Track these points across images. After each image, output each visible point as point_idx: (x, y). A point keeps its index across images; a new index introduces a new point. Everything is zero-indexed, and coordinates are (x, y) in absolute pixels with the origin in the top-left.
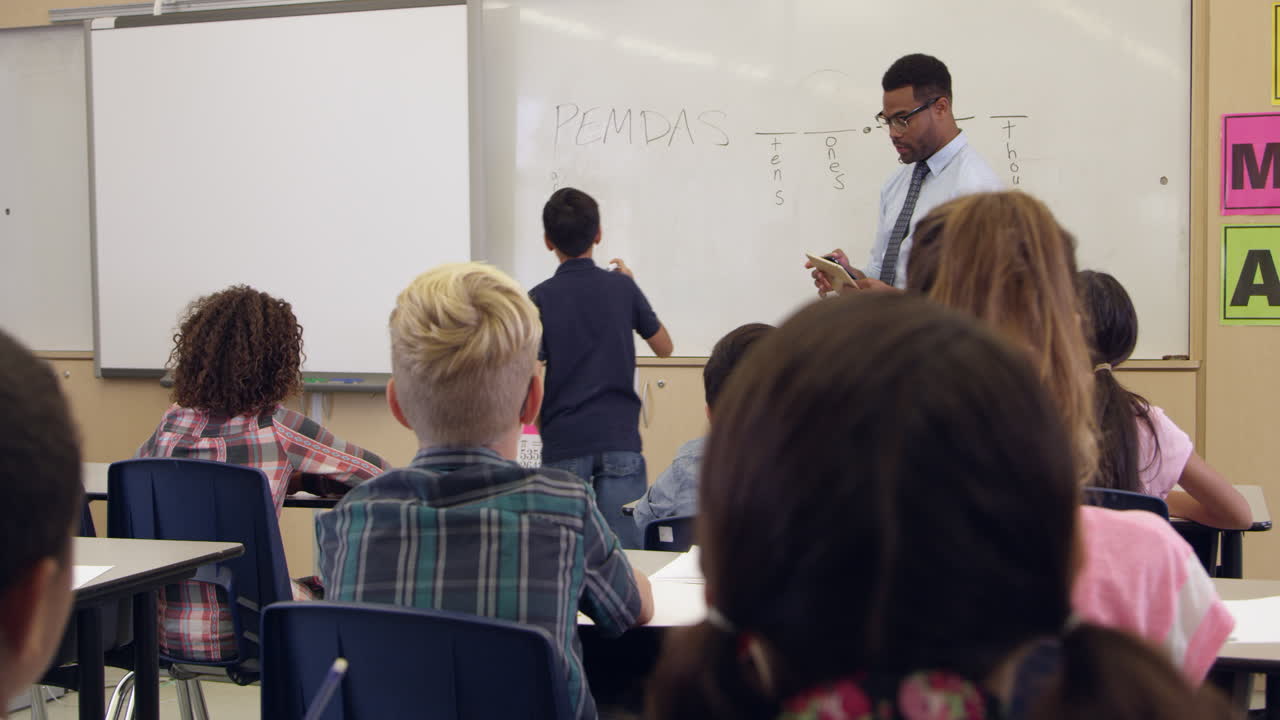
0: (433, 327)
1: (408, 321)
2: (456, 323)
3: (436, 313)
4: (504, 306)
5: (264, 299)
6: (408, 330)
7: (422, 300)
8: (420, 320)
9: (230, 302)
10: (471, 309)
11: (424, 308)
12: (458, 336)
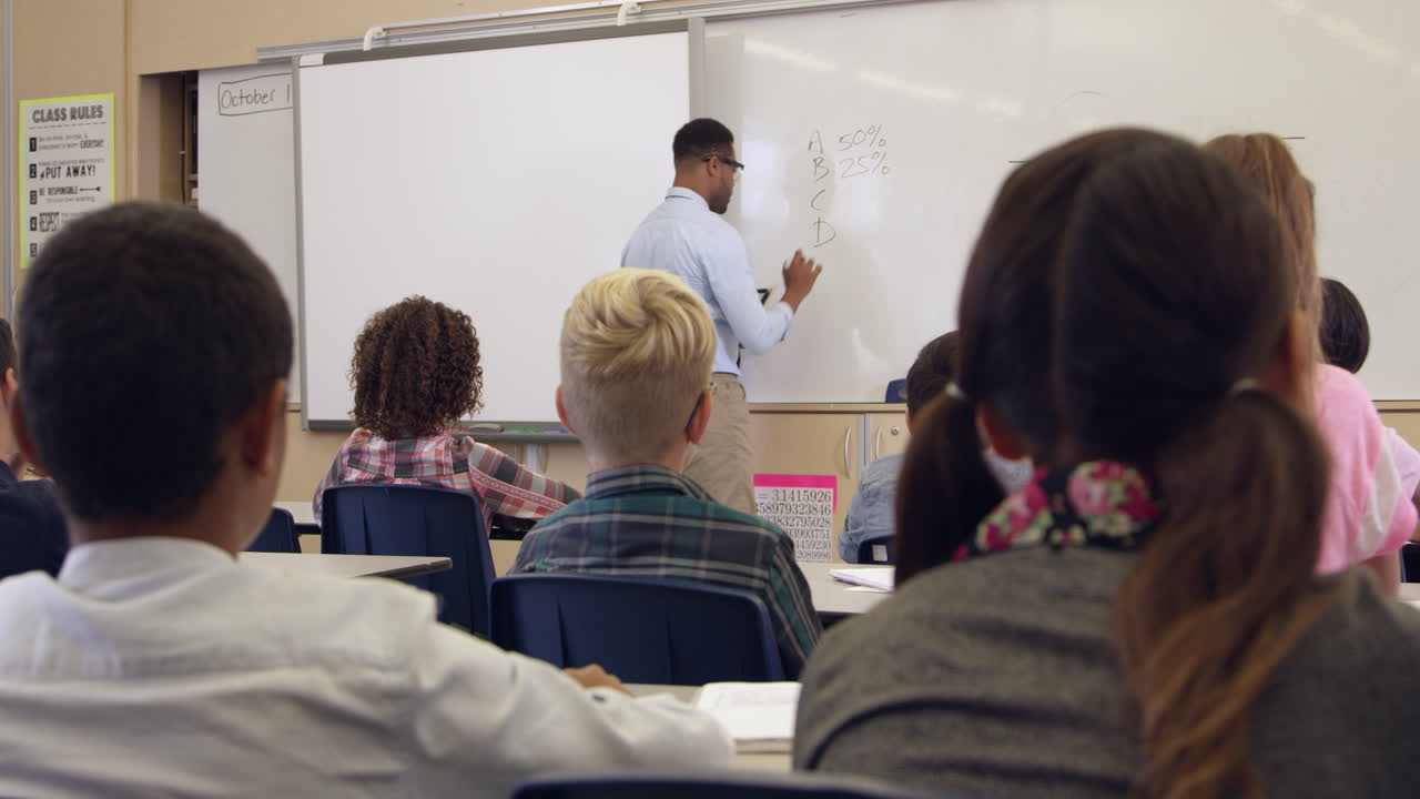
0: (599, 324)
1: (577, 319)
2: (622, 322)
3: (604, 311)
4: (674, 311)
5: (440, 310)
6: (575, 330)
7: (593, 300)
8: (588, 319)
9: (403, 316)
10: (640, 311)
11: (594, 307)
12: (625, 335)
